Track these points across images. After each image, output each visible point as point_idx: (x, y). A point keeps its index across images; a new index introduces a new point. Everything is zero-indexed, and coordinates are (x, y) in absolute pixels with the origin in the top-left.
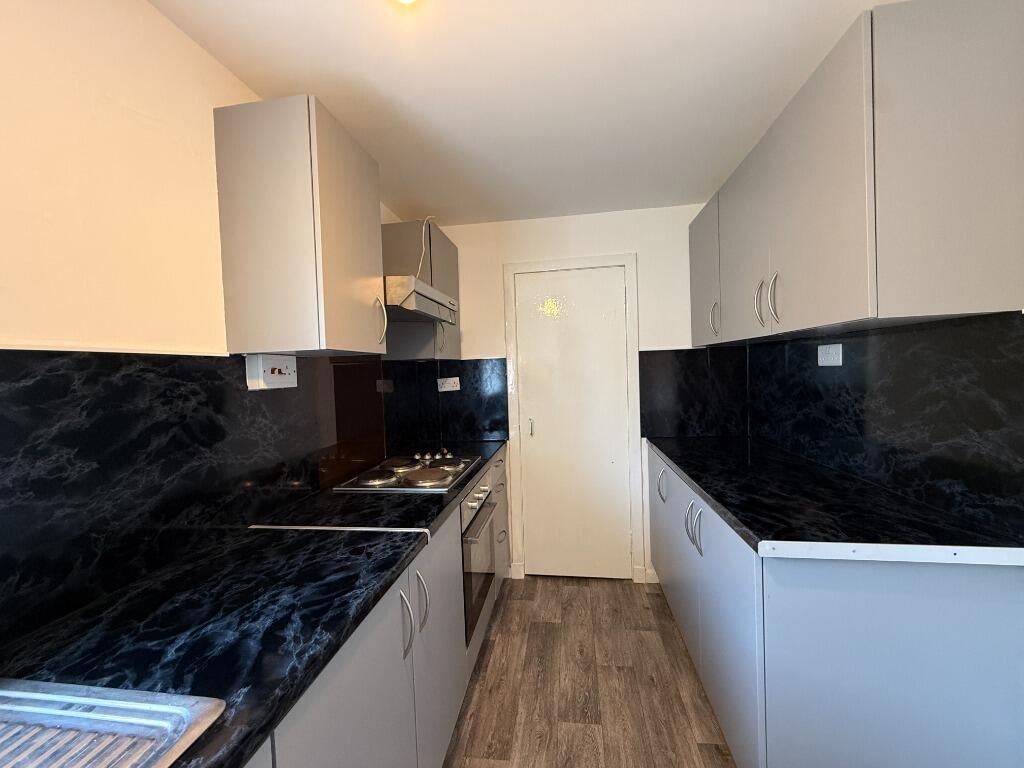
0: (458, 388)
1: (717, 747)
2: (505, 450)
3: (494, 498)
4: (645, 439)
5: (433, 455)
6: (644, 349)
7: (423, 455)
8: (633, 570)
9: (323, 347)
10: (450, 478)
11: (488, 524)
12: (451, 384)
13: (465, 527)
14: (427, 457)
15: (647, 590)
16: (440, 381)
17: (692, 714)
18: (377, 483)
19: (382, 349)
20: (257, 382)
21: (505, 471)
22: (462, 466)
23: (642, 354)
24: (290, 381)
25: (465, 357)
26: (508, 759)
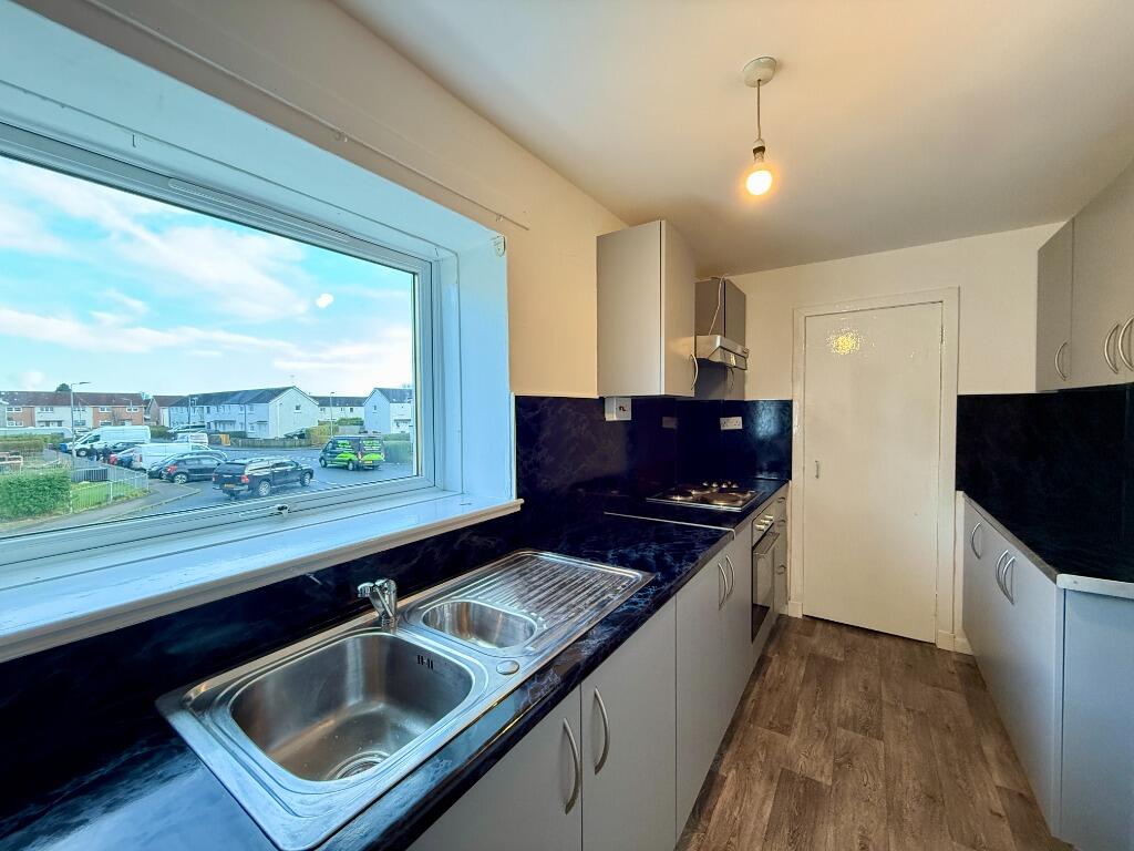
0: (741, 427)
1: (1021, 795)
2: (787, 491)
3: (776, 529)
4: (961, 493)
5: (720, 485)
6: (964, 392)
7: (710, 484)
8: (937, 634)
9: (663, 393)
10: (741, 502)
11: (770, 551)
12: (734, 423)
13: (755, 541)
14: (714, 485)
15: (954, 657)
16: (722, 420)
17: (993, 764)
18: (678, 498)
19: (691, 394)
20: (612, 415)
21: (785, 511)
22: (749, 495)
23: (961, 399)
24: (627, 416)
25: (747, 399)
26: (789, 735)
